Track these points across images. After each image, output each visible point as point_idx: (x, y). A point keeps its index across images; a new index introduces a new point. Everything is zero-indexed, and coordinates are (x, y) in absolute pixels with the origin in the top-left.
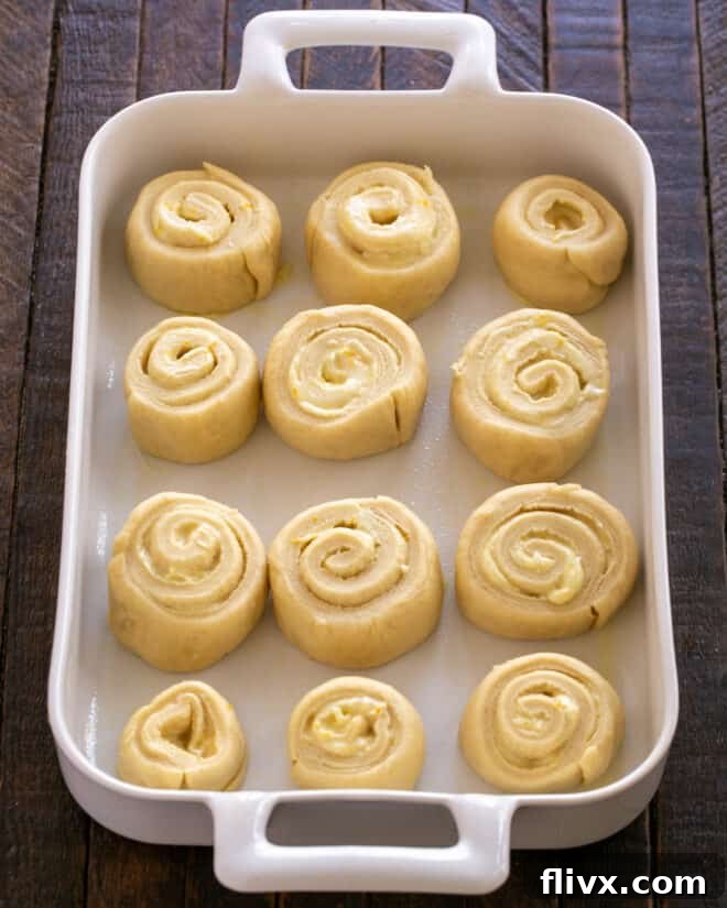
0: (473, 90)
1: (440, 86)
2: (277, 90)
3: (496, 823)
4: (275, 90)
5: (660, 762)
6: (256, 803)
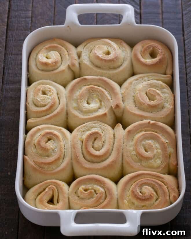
1: (119, 23)
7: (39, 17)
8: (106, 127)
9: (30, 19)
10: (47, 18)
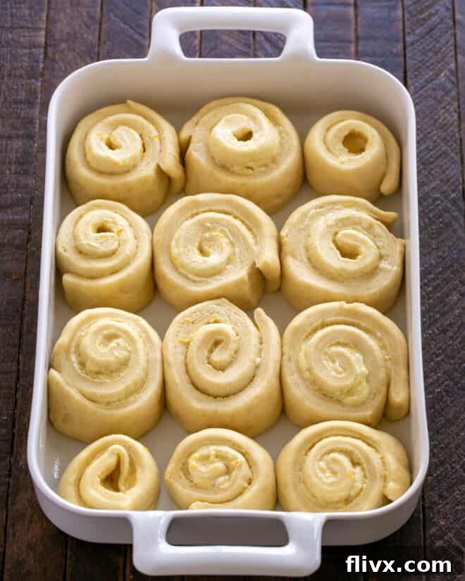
0: (299, 57)
1: (278, 55)
2: (173, 58)
3: (313, 531)
4: (172, 58)
5: (418, 490)
6: (160, 518)
7: (63, 45)
8: (241, 319)
9: (42, 51)
10: (82, 48)
